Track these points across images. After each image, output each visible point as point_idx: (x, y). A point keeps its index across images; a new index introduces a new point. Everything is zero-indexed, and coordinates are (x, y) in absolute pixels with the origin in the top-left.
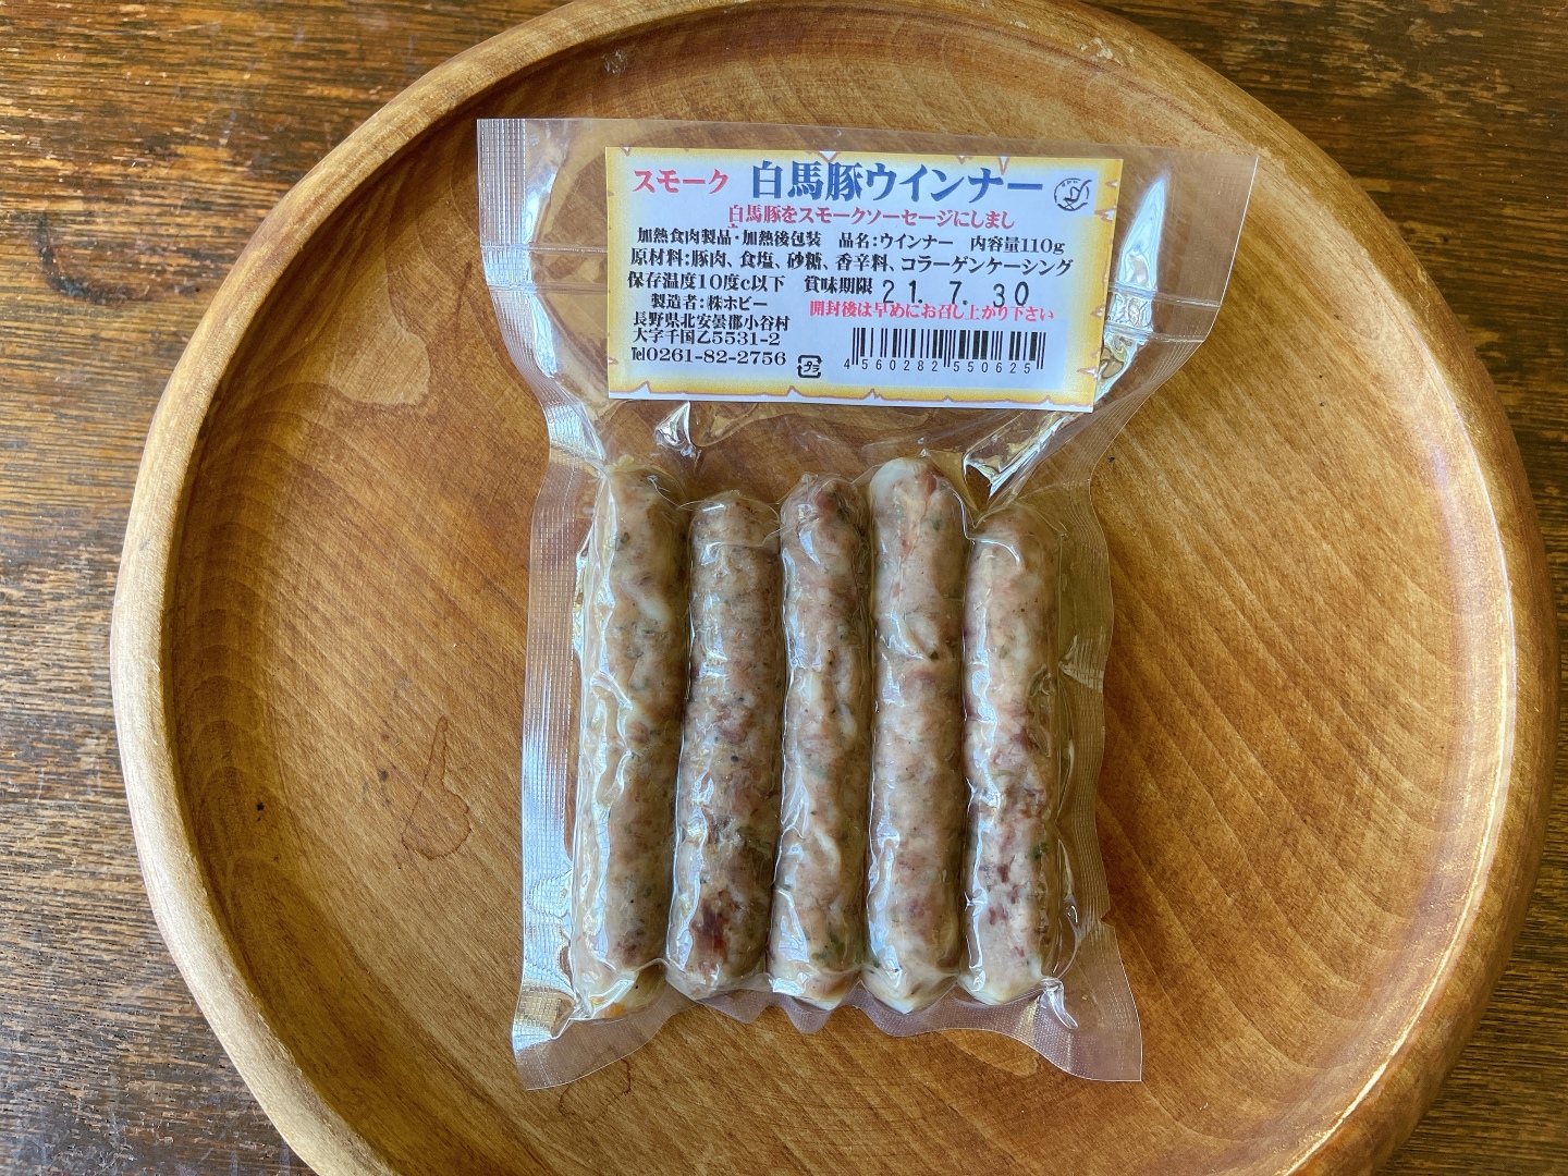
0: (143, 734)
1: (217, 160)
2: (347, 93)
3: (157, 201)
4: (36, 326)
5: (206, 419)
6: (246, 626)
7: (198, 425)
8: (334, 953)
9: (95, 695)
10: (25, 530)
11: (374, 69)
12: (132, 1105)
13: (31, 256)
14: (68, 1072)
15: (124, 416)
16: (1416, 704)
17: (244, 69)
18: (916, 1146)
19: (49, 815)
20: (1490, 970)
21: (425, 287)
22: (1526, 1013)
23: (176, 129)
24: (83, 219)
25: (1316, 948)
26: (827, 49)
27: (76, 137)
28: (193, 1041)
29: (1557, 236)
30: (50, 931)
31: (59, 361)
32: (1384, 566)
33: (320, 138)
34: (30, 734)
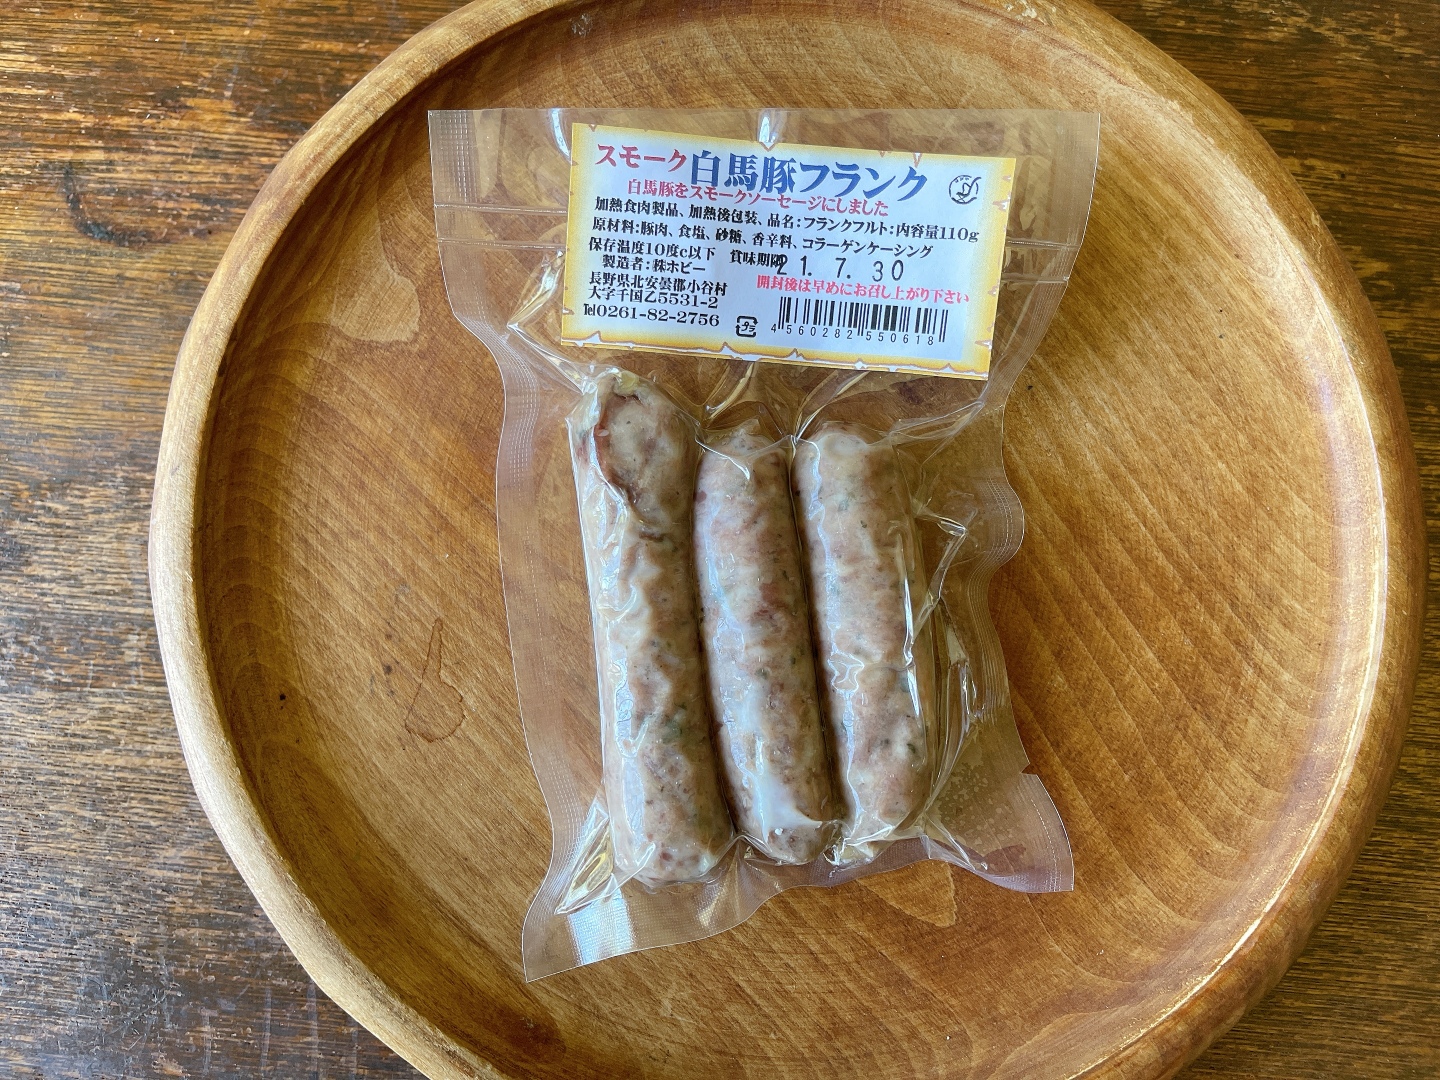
0: (181, 636)
1: (223, 112)
2: (338, 47)
3: (170, 150)
4: (68, 266)
5: (224, 358)
6: (265, 540)
7: (218, 364)
8: (350, 822)
9: (135, 597)
10: (66, 451)
11: (361, 24)
12: (179, 950)
13: (59, 202)
14: (124, 921)
15: (149, 348)
16: (1297, 606)
17: (244, 26)
18: (850, 986)
19: (98, 701)
20: (1355, 839)
21: (413, 235)
22: (1389, 875)
23: (185, 83)
24: (104, 167)
25: (1202, 819)
26: (775, 10)
27: (96, 91)
28: (230, 894)
30: (103, 802)
31: (89, 299)
32: (1273, 483)
33: (314, 89)
34: (79, 631)
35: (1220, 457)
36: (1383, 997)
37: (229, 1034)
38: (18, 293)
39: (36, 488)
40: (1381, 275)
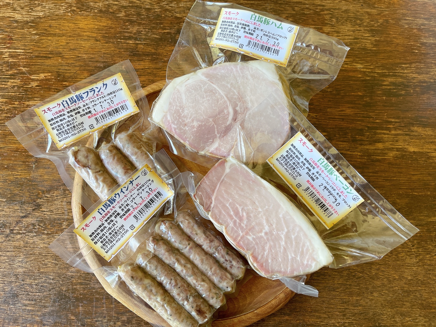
10: (50, 184)
12: (74, 290)
14: (62, 285)
28: (86, 277)
29: (338, 114)
30: (58, 259)
34: (53, 222)
36: (336, 286)
37: (86, 309)
39: (43, 192)
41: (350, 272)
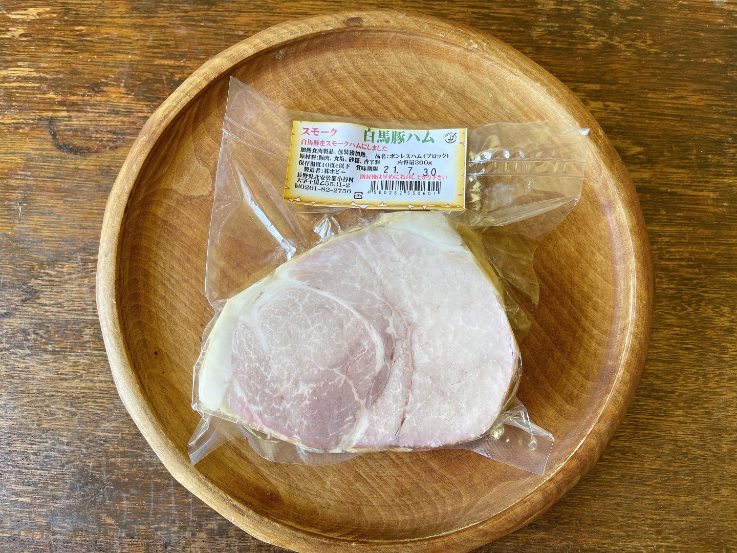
0: (111, 327)
1: (120, 93)
2: (171, 62)
3: (97, 111)
4: (52, 164)
5: (127, 205)
6: (146, 284)
7: (124, 208)
8: (187, 407)
9: (87, 312)
10: (55, 247)
11: (182, 52)
12: (111, 468)
13: (47, 135)
14: (86, 456)
15: (90, 200)
16: (599, 301)
17: (129, 54)
18: (409, 473)
19: (72, 358)
20: (626, 402)
21: (208, 148)
22: (648, 419)
23: (103, 80)
24: (67, 119)
25: (561, 395)
26: (364, 46)
27: (61, 84)
28: (134, 442)
29: (671, 105)
30: (76, 403)
31: (62, 179)
32: (587, 247)
33: (161, 82)
34: (63, 327)
35: (565, 236)
36: (647, 474)
37: (135, 504)
38: (30, 176)
39: (41, 264)
40: (640, 153)
41: (678, 446)
